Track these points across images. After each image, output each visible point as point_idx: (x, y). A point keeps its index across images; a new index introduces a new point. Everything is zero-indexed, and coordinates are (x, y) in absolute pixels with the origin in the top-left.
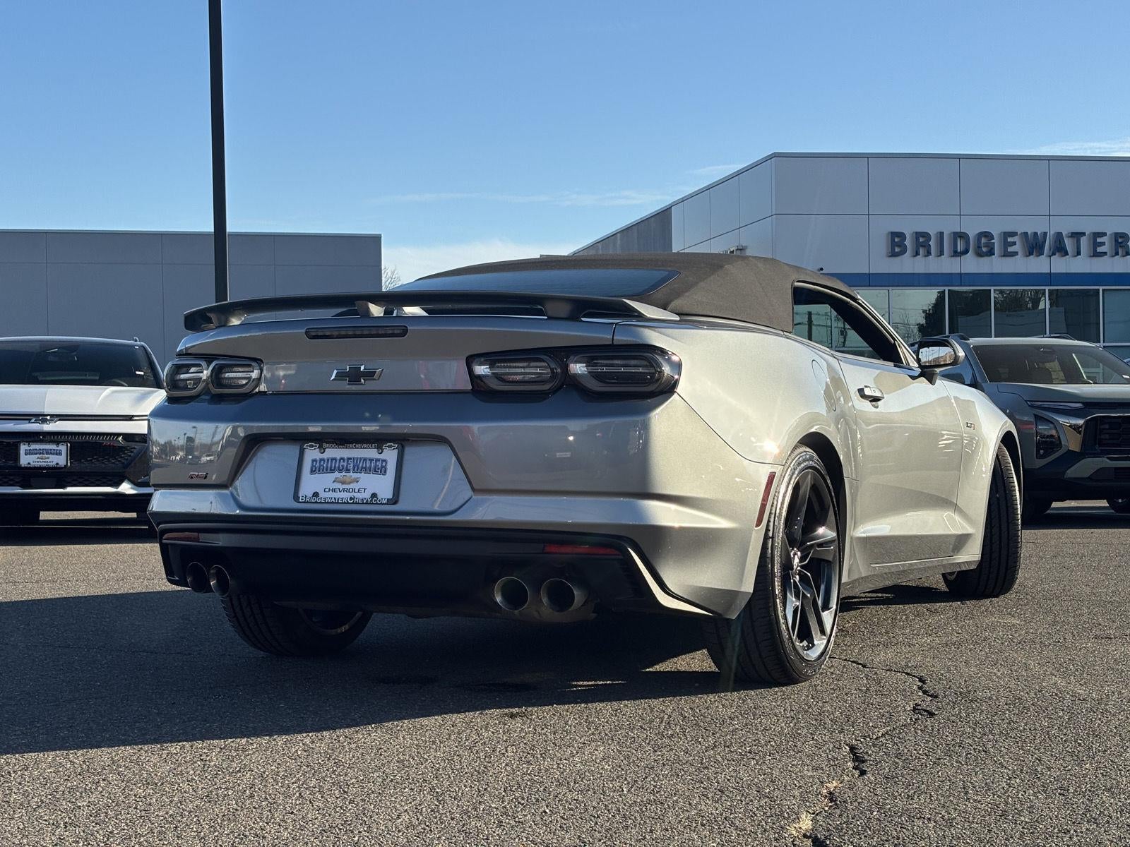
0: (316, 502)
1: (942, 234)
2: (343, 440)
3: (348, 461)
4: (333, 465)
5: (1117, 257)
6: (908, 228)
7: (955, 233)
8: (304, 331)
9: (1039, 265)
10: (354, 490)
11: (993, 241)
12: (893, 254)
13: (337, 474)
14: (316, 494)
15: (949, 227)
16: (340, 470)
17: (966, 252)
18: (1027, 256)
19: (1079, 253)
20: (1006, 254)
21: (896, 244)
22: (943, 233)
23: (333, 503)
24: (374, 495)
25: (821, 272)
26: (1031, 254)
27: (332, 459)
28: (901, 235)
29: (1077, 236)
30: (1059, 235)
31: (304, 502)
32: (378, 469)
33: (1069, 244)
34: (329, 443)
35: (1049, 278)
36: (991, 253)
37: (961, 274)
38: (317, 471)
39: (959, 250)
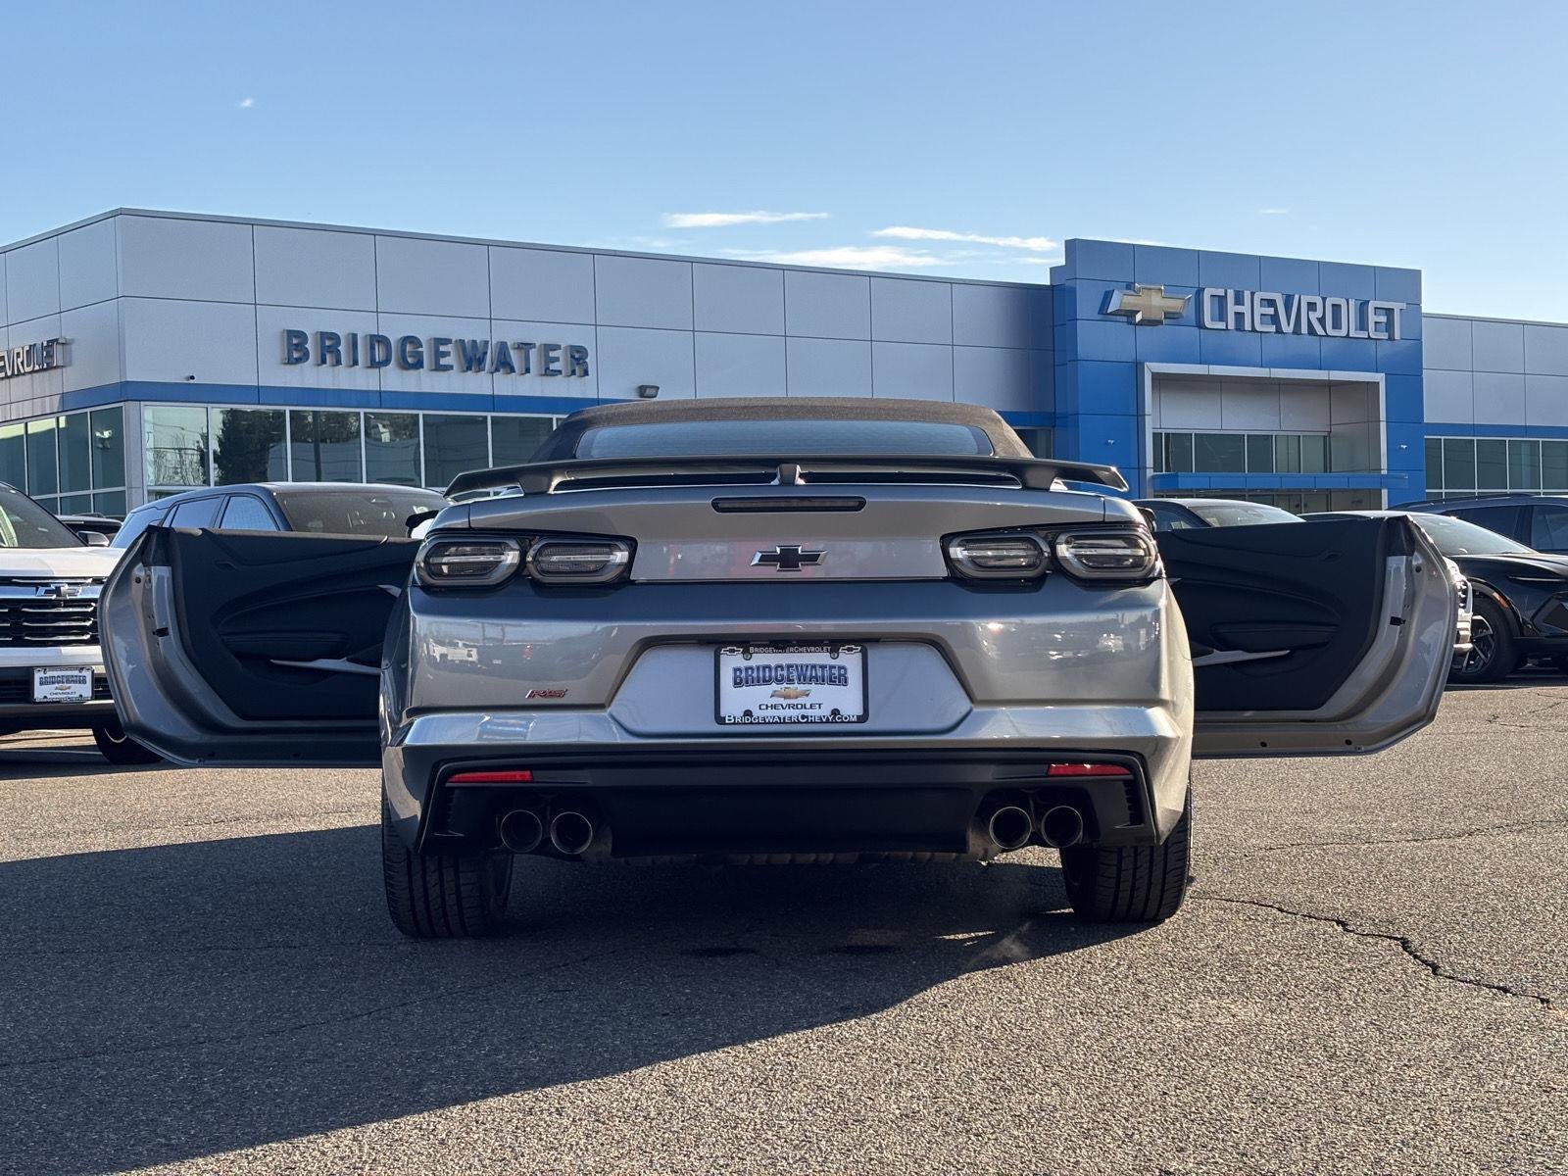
0: (751, 723)
1: (354, 336)
2: (780, 643)
3: (788, 670)
4: (767, 675)
5: (573, 377)
6: (311, 325)
7: (372, 337)
8: (710, 502)
9: (478, 383)
10: (804, 706)
11: (420, 349)
12: (290, 361)
13: (774, 686)
14: (748, 713)
15: (364, 327)
16: (779, 681)
17: (386, 362)
18: (464, 371)
19: (528, 371)
20: (439, 368)
21: (295, 347)
22: (356, 335)
23: (776, 723)
24: (835, 712)
25: (192, 381)
26: (469, 368)
27: (765, 667)
28: (301, 335)
29: (524, 347)
30: (503, 346)
31: (734, 723)
32: (835, 678)
33: (515, 357)
34: (759, 646)
35: (493, 402)
36: (419, 365)
37: (380, 392)
38: (744, 682)
39: (377, 360)
